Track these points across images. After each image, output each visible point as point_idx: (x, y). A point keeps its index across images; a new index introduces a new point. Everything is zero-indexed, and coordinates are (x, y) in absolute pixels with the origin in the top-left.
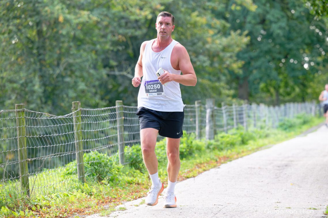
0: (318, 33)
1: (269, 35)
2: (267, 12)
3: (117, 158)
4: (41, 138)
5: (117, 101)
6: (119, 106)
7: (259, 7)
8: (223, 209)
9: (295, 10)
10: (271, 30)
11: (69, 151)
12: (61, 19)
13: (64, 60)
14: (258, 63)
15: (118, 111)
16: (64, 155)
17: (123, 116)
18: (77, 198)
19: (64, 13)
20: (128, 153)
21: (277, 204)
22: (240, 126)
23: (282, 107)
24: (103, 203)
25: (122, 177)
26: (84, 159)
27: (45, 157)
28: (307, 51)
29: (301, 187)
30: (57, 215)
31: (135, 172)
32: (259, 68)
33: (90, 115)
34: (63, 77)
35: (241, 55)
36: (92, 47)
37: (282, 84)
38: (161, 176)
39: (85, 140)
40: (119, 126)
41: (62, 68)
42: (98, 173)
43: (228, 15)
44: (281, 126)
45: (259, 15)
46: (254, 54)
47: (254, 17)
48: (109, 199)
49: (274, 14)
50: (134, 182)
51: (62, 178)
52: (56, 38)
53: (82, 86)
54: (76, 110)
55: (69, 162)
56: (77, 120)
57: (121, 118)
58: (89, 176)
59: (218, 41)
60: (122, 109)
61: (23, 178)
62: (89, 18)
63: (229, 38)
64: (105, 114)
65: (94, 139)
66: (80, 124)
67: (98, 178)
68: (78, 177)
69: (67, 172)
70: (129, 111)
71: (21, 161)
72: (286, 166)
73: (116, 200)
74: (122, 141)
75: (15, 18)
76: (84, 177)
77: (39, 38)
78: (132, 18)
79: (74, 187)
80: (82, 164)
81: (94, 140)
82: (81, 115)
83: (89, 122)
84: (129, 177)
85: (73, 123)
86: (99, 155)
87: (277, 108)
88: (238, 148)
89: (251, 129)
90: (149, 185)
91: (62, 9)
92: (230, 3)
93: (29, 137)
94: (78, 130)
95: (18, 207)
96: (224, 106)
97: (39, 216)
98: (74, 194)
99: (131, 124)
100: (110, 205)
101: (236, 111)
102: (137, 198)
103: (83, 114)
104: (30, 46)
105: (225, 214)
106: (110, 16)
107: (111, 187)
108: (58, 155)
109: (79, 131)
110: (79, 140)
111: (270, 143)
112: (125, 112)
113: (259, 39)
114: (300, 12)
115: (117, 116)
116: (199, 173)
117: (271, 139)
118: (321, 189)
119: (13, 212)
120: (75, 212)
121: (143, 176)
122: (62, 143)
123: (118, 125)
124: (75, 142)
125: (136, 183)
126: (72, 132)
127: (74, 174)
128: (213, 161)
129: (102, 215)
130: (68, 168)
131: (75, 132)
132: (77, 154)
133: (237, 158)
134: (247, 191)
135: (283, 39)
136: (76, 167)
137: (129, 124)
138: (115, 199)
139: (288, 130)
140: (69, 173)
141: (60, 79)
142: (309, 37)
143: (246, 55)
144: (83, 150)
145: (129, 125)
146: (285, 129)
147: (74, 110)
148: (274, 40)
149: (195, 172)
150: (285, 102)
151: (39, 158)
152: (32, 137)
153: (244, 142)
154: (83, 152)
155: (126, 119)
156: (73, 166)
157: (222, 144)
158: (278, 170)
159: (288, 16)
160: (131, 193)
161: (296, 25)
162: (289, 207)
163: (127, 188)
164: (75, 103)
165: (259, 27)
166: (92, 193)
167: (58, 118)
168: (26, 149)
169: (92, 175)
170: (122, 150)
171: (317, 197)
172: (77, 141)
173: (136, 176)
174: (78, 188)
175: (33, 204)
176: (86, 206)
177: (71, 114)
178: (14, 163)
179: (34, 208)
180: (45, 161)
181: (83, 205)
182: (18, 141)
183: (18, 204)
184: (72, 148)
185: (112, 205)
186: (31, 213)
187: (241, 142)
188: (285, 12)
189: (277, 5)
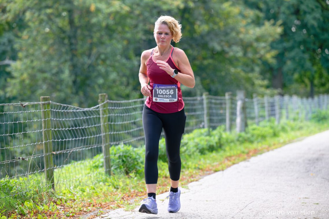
1: (304, 26)
2: (302, 3)
4: (70, 131)
8: (250, 204)
11: (96, 144)
12: (93, 8)
13: (95, 51)
14: (292, 54)
16: (90, 148)
18: (103, 192)
19: (95, 2)
21: (304, 199)
22: (272, 118)
23: (316, 98)
24: (129, 197)
26: (111, 152)
27: (71, 150)
30: (81, 209)
31: (163, 165)
32: (293, 59)
33: (117, 107)
34: (94, 66)
35: (275, 45)
37: (317, 76)
38: (189, 169)
39: (112, 133)
41: (93, 58)
42: (125, 167)
43: (262, 6)
44: (314, 118)
45: (293, 6)
46: (287, 45)
47: (288, 8)
48: (135, 192)
49: (310, 4)
50: (161, 176)
51: (88, 171)
52: (89, 27)
53: (113, 76)
54: (103, 102)
55: (95, 155)
56: (104, 113)
58: (116, 169)
59: (251, 32)
61: (48, 171)
62: (122, 8)
63: (263, 28)
66: (107, 116)
67: (126, 171)
68: (104, 170)
69: (94, 165)
71: (46, 154)
72: (317, 159)
75: (48, 7)
76: (111, 170)
77: (71, 28)
78: (165, 7)
79: (100, 180)
80: (108, 157)
81: (121, 132)
82: (108, 108)
83: (116, 115)
85: (99, 114)
86: (126, 147)
87: (310, 100)
88: (270, 141)
89: (284, 121)
93: (54, 130)
94: (104, 123)
95: (41, 200)
96: (256, 97)
97: (63, 210)
98: (101, 187)
100: (135, 200)
101: (268, 103)
102: (164, 192)
103: (110, 107)
104: (63, 35)
105: (251, 210)
106: (142, 5)
107: (138, 180)
108: (83, 148)
109: (106, 123)
110: (106, 132)
111: (302, 135)
113: (294, 29)
116: (228, 166)
117: (303, 132)
119: (37, 206)
122: (91, 135)
126: (99, 125)
127: (102, 167)
128: (244, 154)
129: (126, 210)
130: (94, 161)
131: (102, 124)
132: (104, 147)
133: (268, 151)
134: (276, 186)
135: (318, 30)
136: (103, 160)
138: (142, 193)
139: (321, 122)
140: (96, 166)
141: (91, 69)
143: (280, 46)
146: (319, 121)
147: (101, 102)
148: (308, 30)
149: (224, 165)
150: (319, 93)
151: (64, 151)
152: (57, 130)
153: (275, 135)
154: (110, 146)
156: (100, 158)
157: (253, 136)
158: (308, 164)
159: (322, 6)
162: (317, 203)
164: (101, 96)
165: (293, 18)
166: (119, 187)
167: (84, 110)
168: (51, 142)
169: (119, 168)
172: (103, 133)
174: (105, 181)
175: (58, 197)
176: (112, 200)
177: (97, 106)
178: (39, 156)
179: (58, 202)
180: (71, 154)
181: (109, 199)
182: (43, 134)
183: (42, 198)
184: (99, 141)
185: (137, 199)
186: (55, 208)
187: (272, 134)
188: (319, 2)
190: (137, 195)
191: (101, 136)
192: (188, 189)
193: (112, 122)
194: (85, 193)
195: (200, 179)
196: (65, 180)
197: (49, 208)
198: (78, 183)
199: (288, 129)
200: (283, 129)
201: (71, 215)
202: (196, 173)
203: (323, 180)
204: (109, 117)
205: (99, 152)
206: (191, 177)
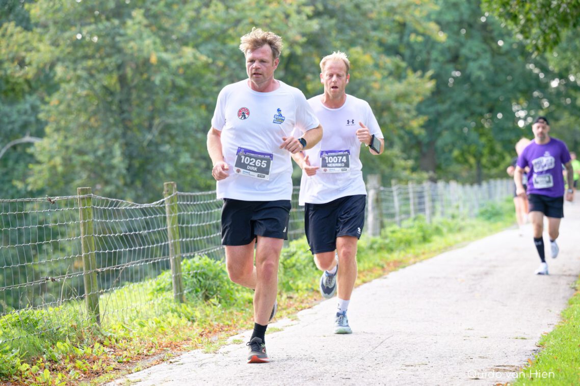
0: (538, 75)
1: (466, 79)
2: (462, 45)
4: (121, 237)
7: (449, 37)
8: (387, 340)
9: (503, 40)
10: (468, 72)
11: (160, 256)
12: (154, 59)
13: (157, 121)
14: (449, 121)
16: (152, 262)
18: (172, 326)
19: (156, 50)
21: (467, 331)
22: (421, 215)
23: (485, 185)
24: (210, 333)
25: (241, 292)
26: (182, 268)
27: (123, 266)
28: (521, 100)
29: (506, 306)
30: (140, 352)
32: (451, 128)
33: (191, 201)
34: (157, 145)
35: (423, 109)
36: (200, 99)
37: (486, 151)
38: (299, 291)
39: (184, 240)
41: (155, 132)
42: (203, 289)
43: (403, 50)
44: (482, 214)
45: (449, 49)
46: (442, 107)
47: (442, 53)
48: (219, 326)
49: (473, 46)
51: (149, 297)
52: (148, 86)
53: (186, 158)
54: (170, 194)
55: (159, 274)
56: (171, 210)
58: (190, 293)
59: (388, 88)
61: (90, 298)
62: (195, 58)
63: (405, 82)
65: (197, 237)
66: (176, 216)
67: (204, 295)
68: (174, 295)
69: (158, 288)
71: (87, 272)
72: (486, 273)
73: (230, 329)
75: (86, 57)
76: (183, 294)
77: (122, 87)
79: (167, 309)
80: (179, 275)
81: (198, 239)
82: (178, 203)
83: (190, 213)
85: (165, 214)
86: (208, 261)
87: (476, 187)
88: (418, 248)
89: (438, 219)
90: (280, 306)
91: (155, 44)
92: (407, 32)
93: (99, 237)
94: (172, 225)
95: (81, 340)
96: (395, 185)
97: (113, 354)
98: (168, 320)
100: (220, 337)
101: (414, 192)
103: (180, 201)
104: (109, 99)
105: (390, 348)
106: (227, 52)
107: (223, 308)
108: (142, 262)
109: (175, 226)
110: (175, 239)
111: (464, 239)
113: (450, 84)
114: (511, 44)
117: (466, 234)
118: (536, 309)
119: (74, 348)
120: (167, 347)
122: (153, 244)
124: (169, 242)
126: (164, 228)
127: (169, 290)
128: (378, 268)
129: (206, 351)
130: (158, 281)
131: (168, 227)
132: (172, 261)
133: (415, 263)
134: (425, 313)
135: (486, 84)
136: (170, 280)
138: (229, 327)
139: (492, 220)
140: (161, 289)
141: (153, 148)
142: (525, 80)
143: (431, 109)
144: (181, 255)
146: (489, 218)
147: (167, 195)
148: (472, 85)
150: (489, 177)
151: (114, 268)
152: (103, 236)
153: (425, 239)
154: (181, 258)
156: (167, 277)
157: (392, 241)
158: (473, 280)
159: (492, 50)
161: (506, 64)
162: (485, 336)
163: (247, 309)
164: (168, 185)
165: (450, 67)
166: (195, 319)
167: (142, 207)
168: (94, 255)
169: (194, 292)
171: (529, 320)
172: (171, 240)
174: (173, 311)
175: (105, 335)
176: (185, 337)
177: (162, 200)
178: (77, 274)
179: (106, 342)
180: (123, 271)
181: (180, 337)
182: (82, 242)
183: (82, 336)
184: (165, 251)
185: (222, 336)
186: (102, 350)
187: (421, 239)
188: (488, 44)
189: (477, 34)
190: (222, 329)
191: (168, 244)
192: (297, 319)
193: (183, 224)
194: (145, 329)
195: (314, 305)
196: (116, 311)
197: (92, 352)
198: (135, 314)
199: (445, 230)
200: (438, 231)
201: (125, 360)
202: (308, 296)
203: (495, 303)
204: (179, 216)
205: (166, 269)
206: (302, 302)
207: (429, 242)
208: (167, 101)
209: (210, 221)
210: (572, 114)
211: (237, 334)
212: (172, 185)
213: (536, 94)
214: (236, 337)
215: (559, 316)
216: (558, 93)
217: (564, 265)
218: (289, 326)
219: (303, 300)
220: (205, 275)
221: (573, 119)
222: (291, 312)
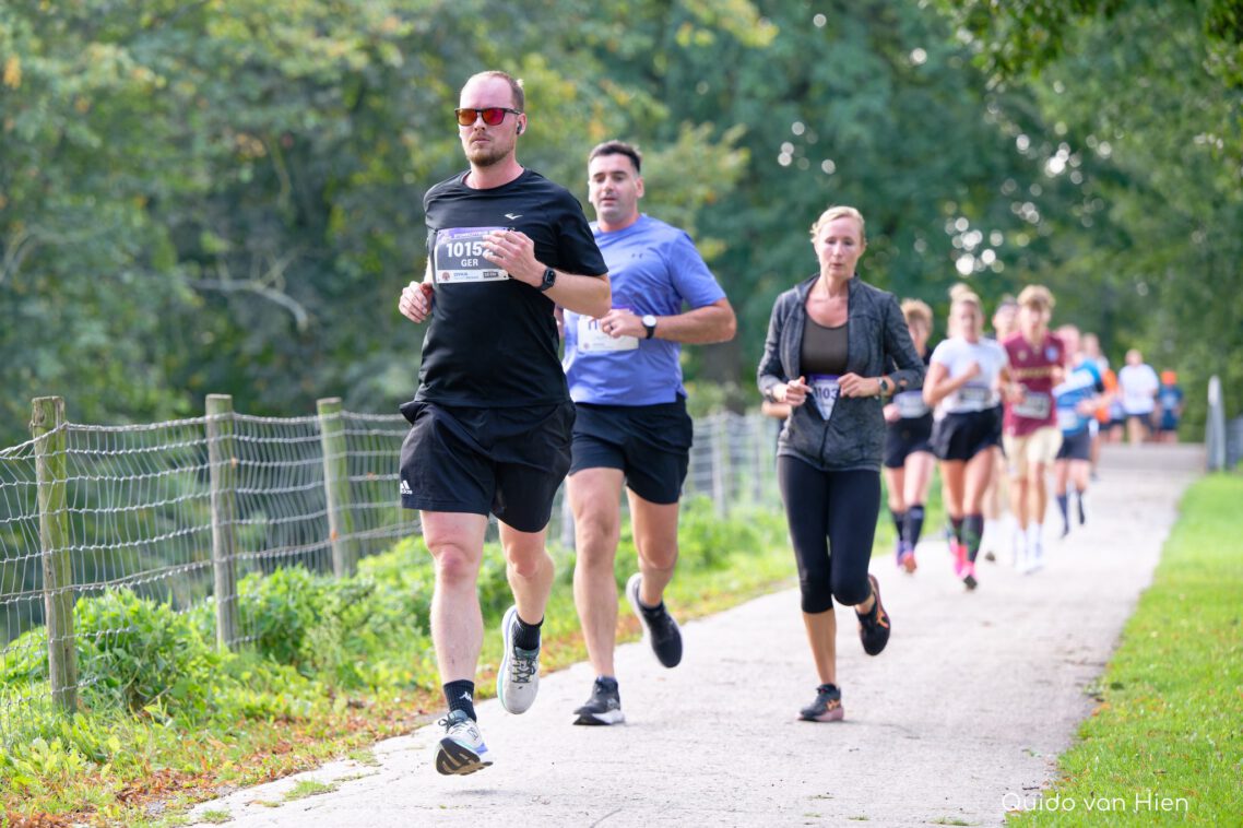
0: (1013, 141)
1: (824, 145)
2: (818, 56)
3: (210, 616)
5: (210, 397)
6: (216, 417)
7: (781, 35)
8: (605, 820)
9: (924, 46)
10: (830, 125)
11: (17, 590)
12: (12, 73)
13: (16, 238)
14: (781, 253)
15: (212, 435)
16: (7, 603)
17: (235, 456)
18: (45, 773)
19: (23, 52)
20: (254, 599)
21: (814, 801)
22: (701, 496)
24: (146, 792)
25: (227, 690)
26: (75, 622)
28: (967, 208)
29: (918, 738)
31: (277, 674)
33: (103, 449)
34: (16, 298)
35: (713, 220)
36: (133, 182)
38: (380, 689)
39: (81, 549)
40: (216, 495)
41: (12, 264)
42: (128, 677)
43: (660, 64)
46: (763, 217)
48: (168, 776)
49: (847, 58)
50: (268, 712)
53: (92, 334)
54: (48, 429)
55: (14, 637)
56: (50, 470)
57: (225, 463)
58: (93, 687)
60: (230, 429)
62: (120, 69)
63: (670, 152)
64: (179, 442)
65: (117, 542)
66: (62, 484)
67: (131, 695)
68: (51, 691)
69: (11, 672)
70: (259, 437)
73: (198, 783)
74: (230, 553)
76: (75, 690)
78: (292, 67)
79: (34, 729)
80: (66, 640)
81: (118, 546)
82: (68, 450)
83: (98, 479)
84: (252, 693)
85: (33, 478)
86: (137, 604)
89: (745, 509)
90: (328, 725)
91: (16, 35)
92: (672, 19)
94: (52, 507)
98: (35, 757)
99: (264, 488)
100: (170, 803)
102: (279, 773)
103: (74, 448)
106: (203, 58)
107: (178, 730)
109: (58, 511)
110: (57, 546)
112: (241, 438)
113: (785, 159)
114: (945, 57)
115: (211, 456)
118: (994, 747)
121: (308, 688)
123: (214, 489)
124: (42, 554)
125: (279, 716)
126: (31, 517)
127: (39, 678)
130: (12, 656)
131: (41, 514)
132: (50, 603)
134: (707, 753)
136: (44, 653)
137: (256, 487)
138: (194, 778)
140: (17, 676)
142: (979, 154)
143: (733, 222)
144: (74, 586)
145: (258, 491)
147: (39, 429)
148: (840, 162)
153: (710, 561)
154: (73, 595)
155: (247, 466)
156: (33, 645)
159: (894, 69)
160: (256, 753)
161: (929, 107)
162: (862, 815)
163: (243, 733)
164: (42, 402)
165: (787, 111)
166: (106, 755)
169: (105, 685)
170: (230, 588)
171: (975, 775)
172: (47, 550)
173: (280, 689)
174: (48, 736)
176: (78, 802)
177: (25, 443)
181: (66, 802)
184: (31, 575)
185: (175, 802)
187: (700, 559)
188: (884, 56)
189: (853, 27)
190: (175, 787)
191: (39, 559)
192: (371, 761)
193: (80, 506)
195: (419, 727)
202: (403, 701)
203: (889, 729)
204: (69, 482)
205: (32, 624)
206: (386, 718)
207: (721, 567)
208: (47, 182)
209: (151, 502)
210: (1098, 243)
211: (215, 797)
212: (54, 404)
213: (1009, 187)
214: (214, 806)
215: (1052, 768)
216: (1064, 187)
217: (1069, 636)
218: (351, 779)
219: (390, 712)
220: (131, 642)
221: (1101, 255)
222: (356, 742)
